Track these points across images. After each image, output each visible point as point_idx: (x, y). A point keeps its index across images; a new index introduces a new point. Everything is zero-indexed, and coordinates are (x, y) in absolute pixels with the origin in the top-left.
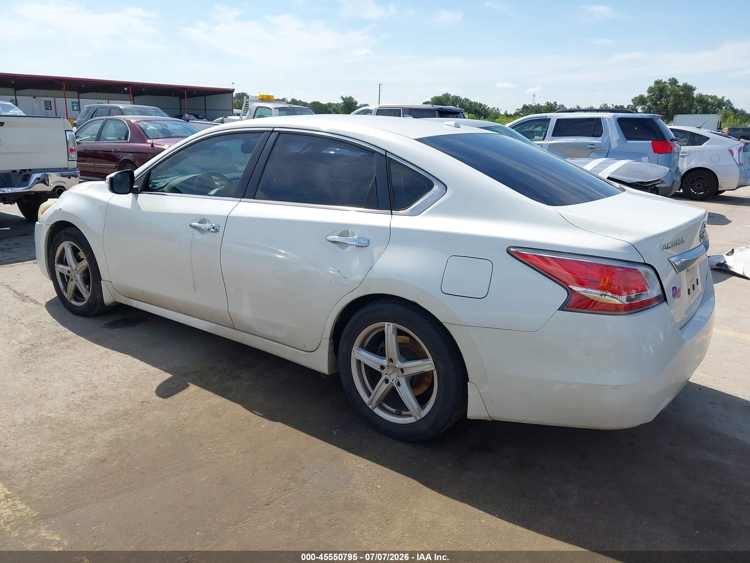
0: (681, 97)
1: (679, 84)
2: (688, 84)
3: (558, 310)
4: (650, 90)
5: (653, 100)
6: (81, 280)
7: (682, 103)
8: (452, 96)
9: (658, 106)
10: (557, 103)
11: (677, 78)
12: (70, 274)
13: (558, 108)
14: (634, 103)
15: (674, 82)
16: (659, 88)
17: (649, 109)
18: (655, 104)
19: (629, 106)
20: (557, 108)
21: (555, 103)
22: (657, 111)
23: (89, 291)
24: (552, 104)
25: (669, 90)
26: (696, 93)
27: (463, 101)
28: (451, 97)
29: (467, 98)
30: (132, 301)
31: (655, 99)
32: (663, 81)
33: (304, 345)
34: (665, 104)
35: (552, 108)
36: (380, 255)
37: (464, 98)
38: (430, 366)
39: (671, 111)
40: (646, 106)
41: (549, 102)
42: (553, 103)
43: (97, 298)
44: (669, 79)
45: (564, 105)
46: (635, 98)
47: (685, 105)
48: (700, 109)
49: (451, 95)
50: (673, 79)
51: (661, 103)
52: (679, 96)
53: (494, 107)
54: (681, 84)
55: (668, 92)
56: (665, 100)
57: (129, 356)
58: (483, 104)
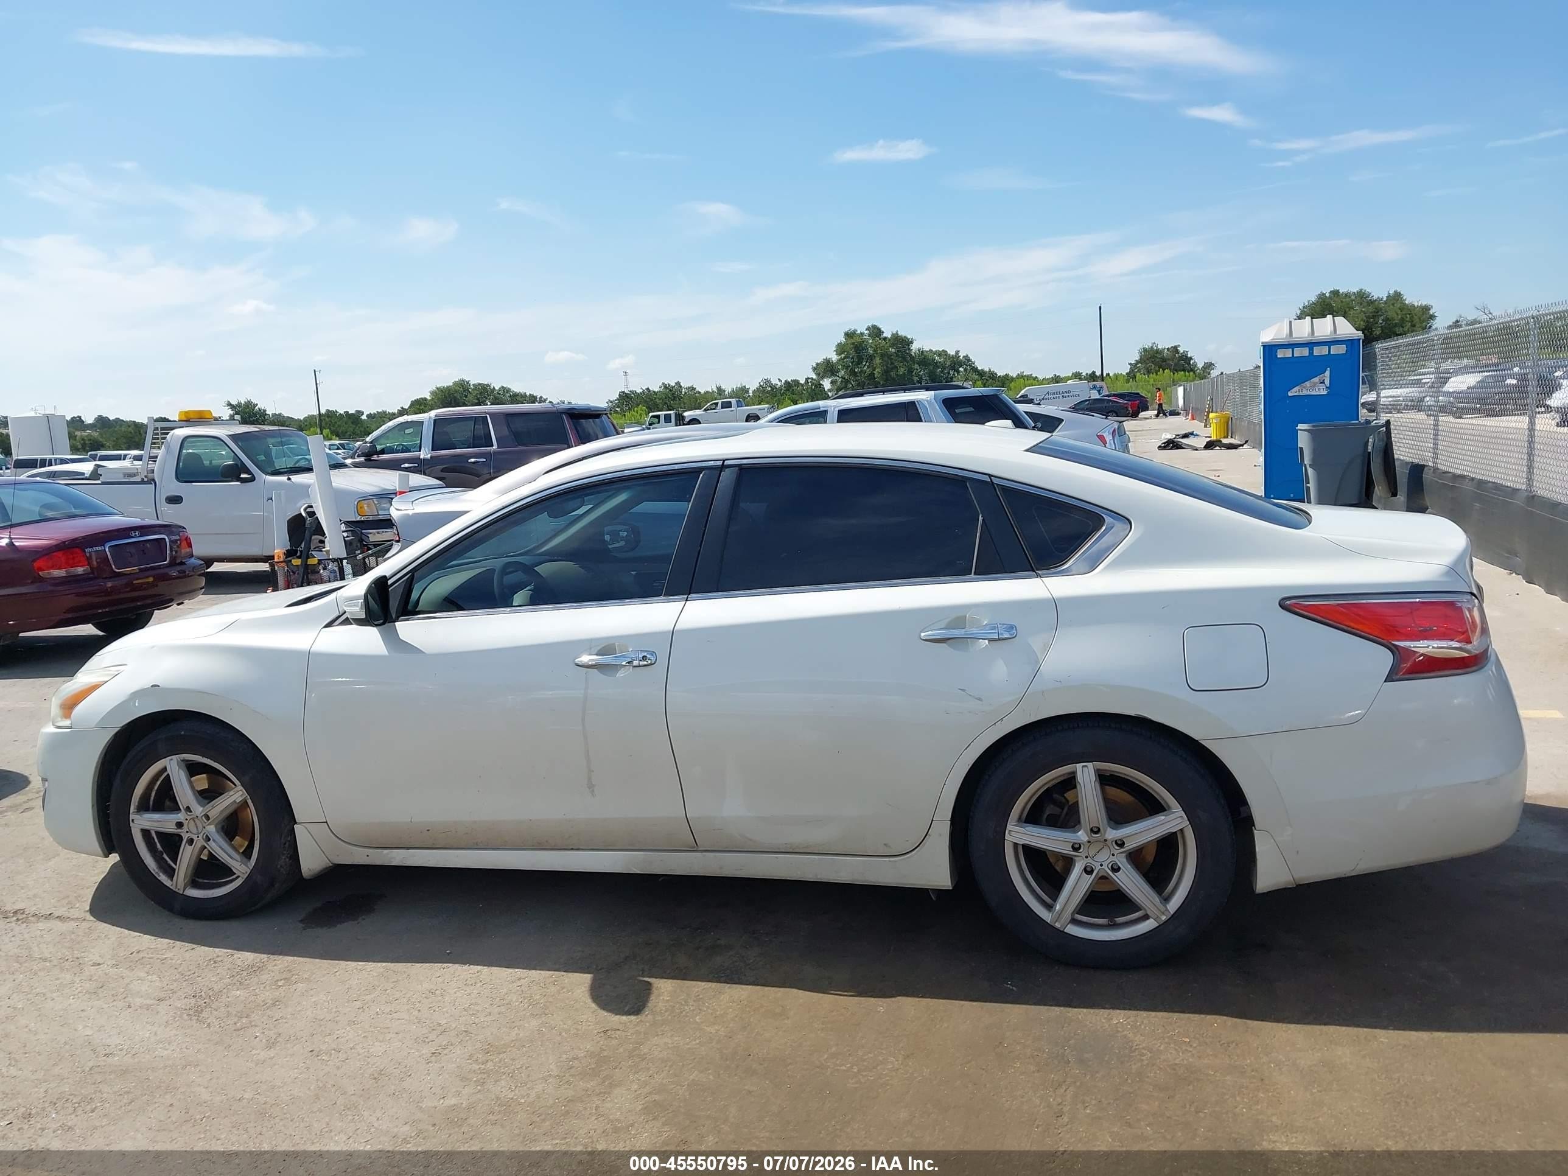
0: (892, 357)
1: (885, 335)
2: (900, 334)
3: (1385, 681)
4: (840, 349)
5: (849, 366)
6: (221, 835)
7: (897, 367)
8: (474, 385)
9: (857, 376)
10: (681, 384)
11: (879, 325)
12: (185, 829)
13: (685, 393)
14: (818, 374)
15: (876, 331)
16: (853, 344)
17: (844, 383)
18: (853, 373)
19: (807, 379)
20: (683, 393)
21: (678, 383)
22: (859, 385)
23: (249, 857)
24: (673, 387)
25: (871, 347)
26: (914, 347)
27: (498, 393)
28: (472, 386)
29: (505, 386)
30: (388, 854)
31: (850, 364)
32: (859, 332)
33: (885, 844)
34: (869, 371)
35: (673, 394)
36: (1047, 648)
37: (500, 386)
38: (1180, 820)
39: (881, 383)
40: (838, 377)
41: (666, 383)
42: (674, 384)
43: (279, 866)
44: (866, 327)
45: (694, 387)
46: (818, 364)
47: (901, 371)
48: (924, 374)
49: (472, 383)
50: (874, 327)
51: (861, 371)
52: (889, 356)
53: (562, 399)
54: (887, 334)
55: (871, 351)
56: (867, 364)
57: (450, 965)
58: (538, 397)
